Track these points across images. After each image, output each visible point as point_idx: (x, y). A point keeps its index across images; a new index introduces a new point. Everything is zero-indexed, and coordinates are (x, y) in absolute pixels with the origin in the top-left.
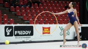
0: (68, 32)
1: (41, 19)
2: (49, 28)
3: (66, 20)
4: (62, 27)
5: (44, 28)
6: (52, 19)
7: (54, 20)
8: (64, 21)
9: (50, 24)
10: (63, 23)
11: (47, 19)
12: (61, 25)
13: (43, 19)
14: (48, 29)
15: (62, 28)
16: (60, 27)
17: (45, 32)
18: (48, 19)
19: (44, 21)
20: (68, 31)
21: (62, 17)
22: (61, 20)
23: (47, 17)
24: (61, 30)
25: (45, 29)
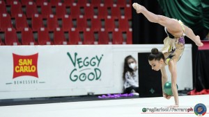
0: (95, 69)
1: (10, 29)
2: (34, 58)
3: (88, 30)
4: (76, 54)
5: (17, 59)
6: (45, 26)
7: (49, 30)
8: (82, 36)
9: (37, 43)
10: (80, 41)
11: (27, 29)
12: (72, 48)
13: (13, 26)
14: (30, 62)
15: (78, 57)
16: (68, 54)
17: (22, 70)
18: (30, 26)
19: (19, 36)
20: (96, 67)
21: (75, 23)
22: (73, 29)
23: (29, 22)
24: (74, 64)
25: (20, 61)
